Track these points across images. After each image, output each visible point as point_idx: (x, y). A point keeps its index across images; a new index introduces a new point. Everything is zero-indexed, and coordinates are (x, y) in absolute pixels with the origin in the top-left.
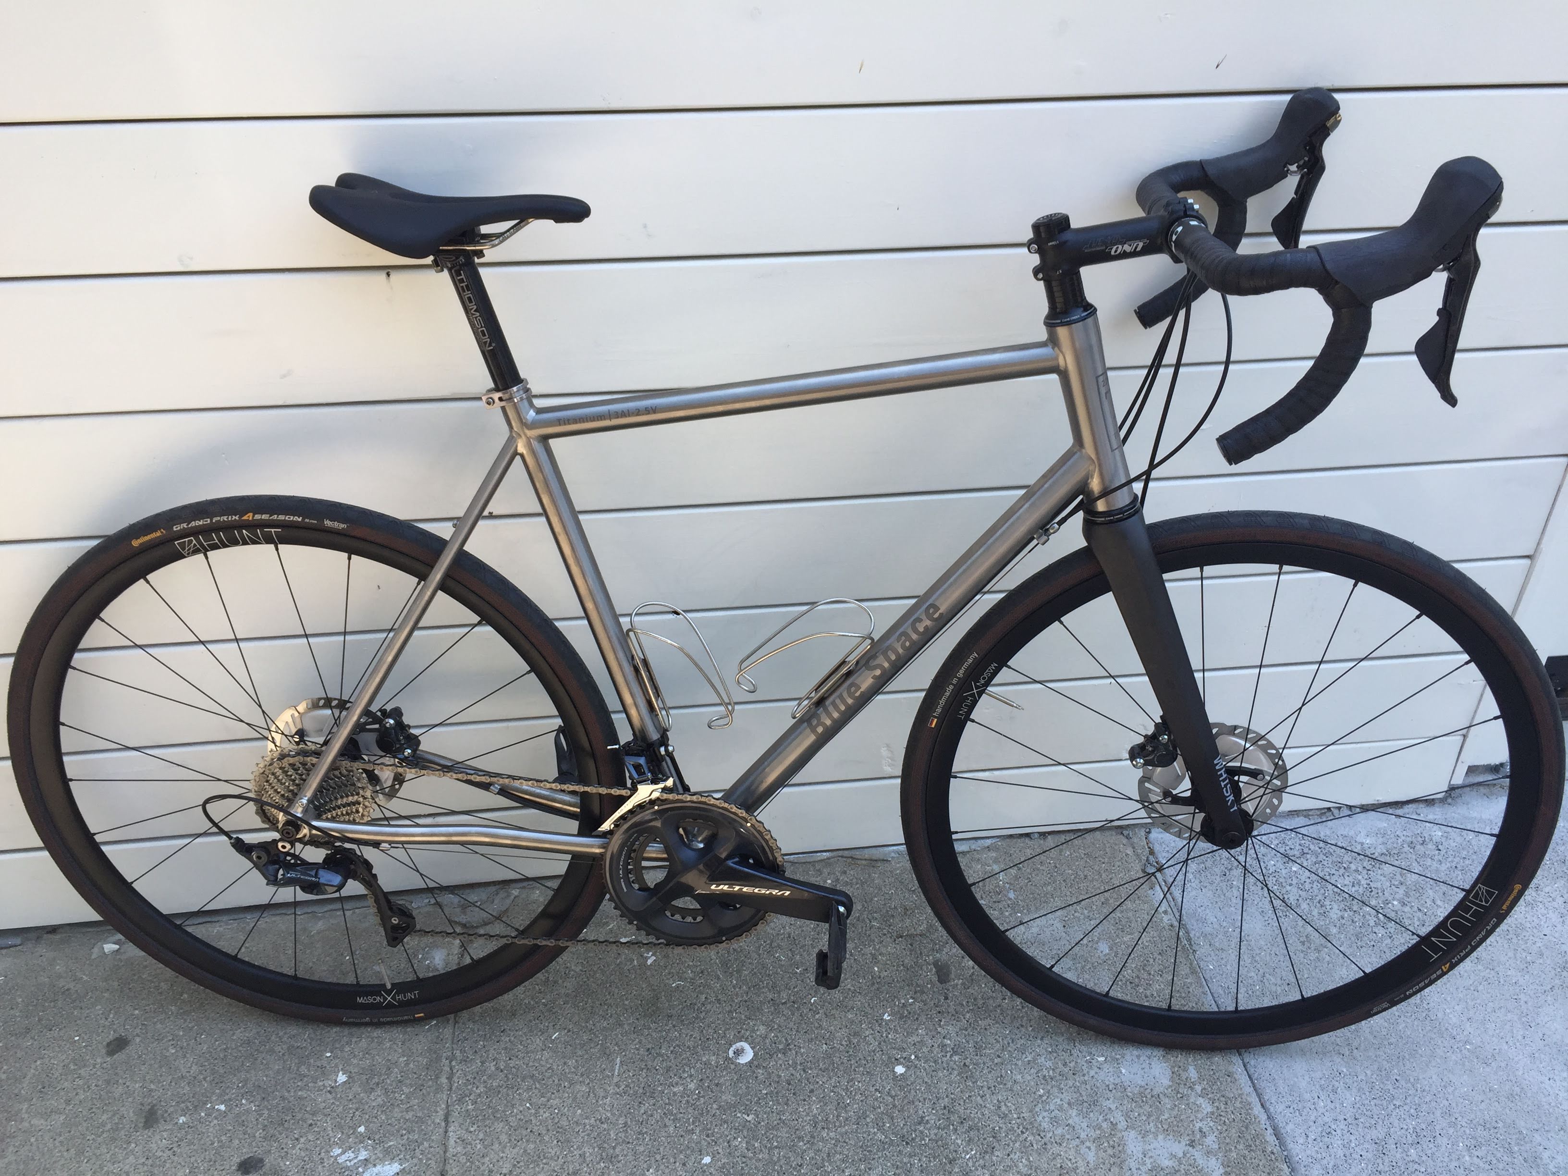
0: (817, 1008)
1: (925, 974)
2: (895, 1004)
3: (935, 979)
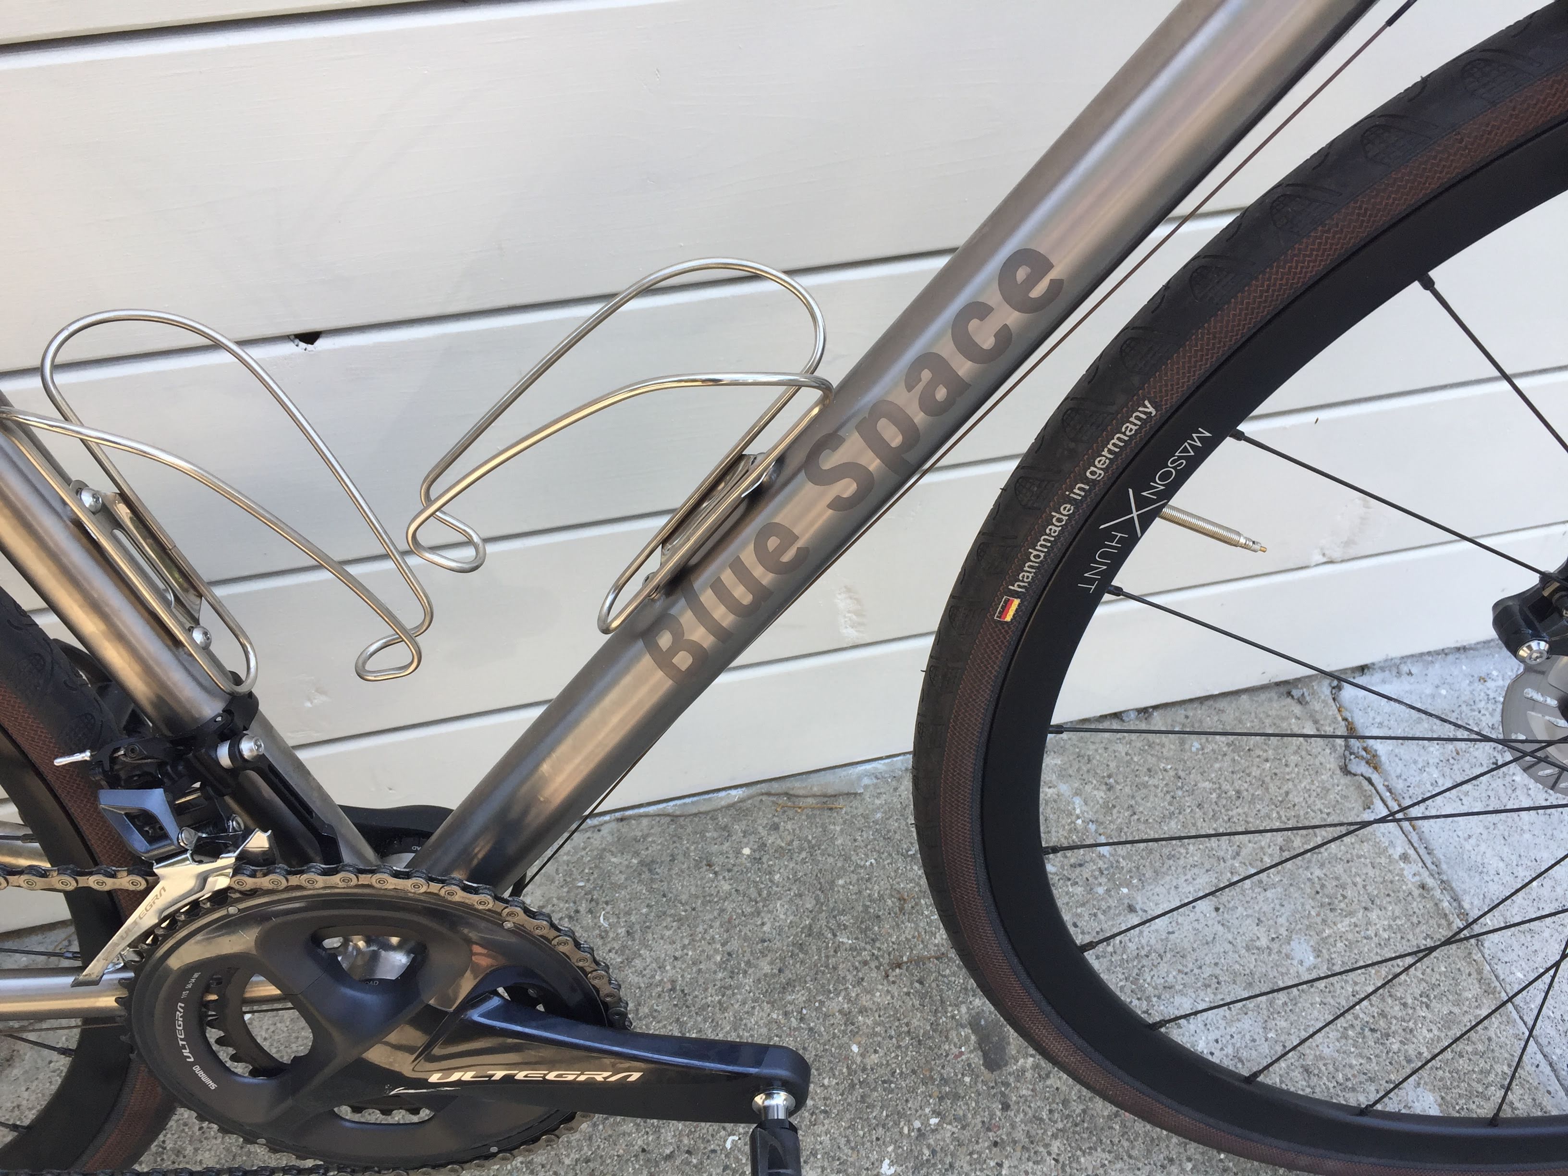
0: (738, 1160)
1: (955, 1051)
2: (901, 1133)
3: (977, 1059)
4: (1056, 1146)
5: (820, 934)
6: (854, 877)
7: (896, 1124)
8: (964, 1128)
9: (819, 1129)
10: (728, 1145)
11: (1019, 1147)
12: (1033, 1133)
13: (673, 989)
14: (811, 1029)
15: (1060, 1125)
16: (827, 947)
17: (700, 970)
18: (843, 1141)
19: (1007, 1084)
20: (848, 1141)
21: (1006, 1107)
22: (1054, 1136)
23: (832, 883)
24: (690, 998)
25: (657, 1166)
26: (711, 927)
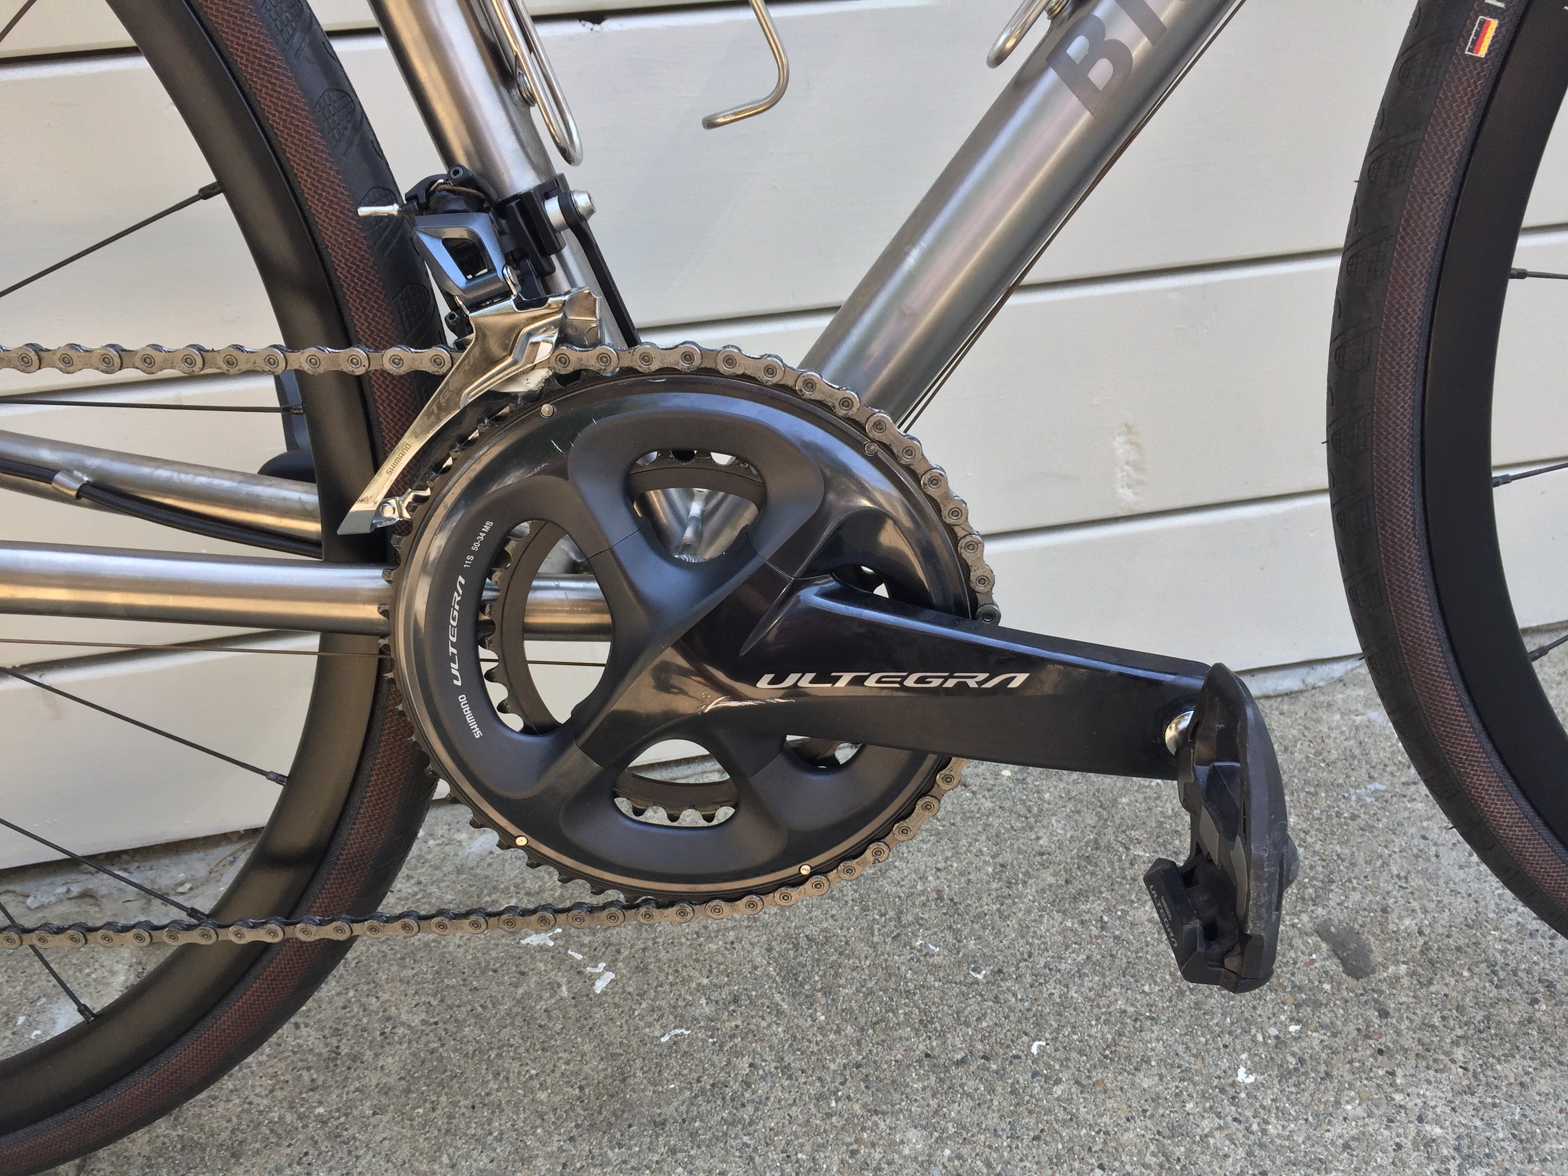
0: (1049, 1067)
1: (1306, 958)
2: (1254, 1040)
3: (1334, 966)
4: (1459, 1053)
5: (1109, 848)
6: (1140, 797)
7: (1247, 1032)
8: (1334, 1035)
9: (1146, 1035)
10: (1034, 1050)
11: (1412, 1055)
12: (1426, 1040)
13: (940, 898)
14: (1116, 938)
15: (1460, 1032)
16: (1120, 860)
17: (969, 881)
18: (1181, 1049)
19: (1381, 992)
20: (1188, 1048)
21: (1384, 1014)
22: (1455, 1043)
23: (1115, 802)
24: (962, 908)
25: (947, 1069)
26: (977, 840)
